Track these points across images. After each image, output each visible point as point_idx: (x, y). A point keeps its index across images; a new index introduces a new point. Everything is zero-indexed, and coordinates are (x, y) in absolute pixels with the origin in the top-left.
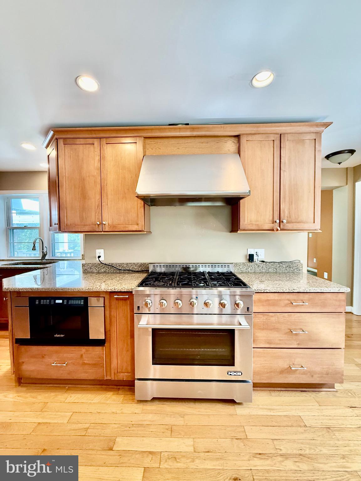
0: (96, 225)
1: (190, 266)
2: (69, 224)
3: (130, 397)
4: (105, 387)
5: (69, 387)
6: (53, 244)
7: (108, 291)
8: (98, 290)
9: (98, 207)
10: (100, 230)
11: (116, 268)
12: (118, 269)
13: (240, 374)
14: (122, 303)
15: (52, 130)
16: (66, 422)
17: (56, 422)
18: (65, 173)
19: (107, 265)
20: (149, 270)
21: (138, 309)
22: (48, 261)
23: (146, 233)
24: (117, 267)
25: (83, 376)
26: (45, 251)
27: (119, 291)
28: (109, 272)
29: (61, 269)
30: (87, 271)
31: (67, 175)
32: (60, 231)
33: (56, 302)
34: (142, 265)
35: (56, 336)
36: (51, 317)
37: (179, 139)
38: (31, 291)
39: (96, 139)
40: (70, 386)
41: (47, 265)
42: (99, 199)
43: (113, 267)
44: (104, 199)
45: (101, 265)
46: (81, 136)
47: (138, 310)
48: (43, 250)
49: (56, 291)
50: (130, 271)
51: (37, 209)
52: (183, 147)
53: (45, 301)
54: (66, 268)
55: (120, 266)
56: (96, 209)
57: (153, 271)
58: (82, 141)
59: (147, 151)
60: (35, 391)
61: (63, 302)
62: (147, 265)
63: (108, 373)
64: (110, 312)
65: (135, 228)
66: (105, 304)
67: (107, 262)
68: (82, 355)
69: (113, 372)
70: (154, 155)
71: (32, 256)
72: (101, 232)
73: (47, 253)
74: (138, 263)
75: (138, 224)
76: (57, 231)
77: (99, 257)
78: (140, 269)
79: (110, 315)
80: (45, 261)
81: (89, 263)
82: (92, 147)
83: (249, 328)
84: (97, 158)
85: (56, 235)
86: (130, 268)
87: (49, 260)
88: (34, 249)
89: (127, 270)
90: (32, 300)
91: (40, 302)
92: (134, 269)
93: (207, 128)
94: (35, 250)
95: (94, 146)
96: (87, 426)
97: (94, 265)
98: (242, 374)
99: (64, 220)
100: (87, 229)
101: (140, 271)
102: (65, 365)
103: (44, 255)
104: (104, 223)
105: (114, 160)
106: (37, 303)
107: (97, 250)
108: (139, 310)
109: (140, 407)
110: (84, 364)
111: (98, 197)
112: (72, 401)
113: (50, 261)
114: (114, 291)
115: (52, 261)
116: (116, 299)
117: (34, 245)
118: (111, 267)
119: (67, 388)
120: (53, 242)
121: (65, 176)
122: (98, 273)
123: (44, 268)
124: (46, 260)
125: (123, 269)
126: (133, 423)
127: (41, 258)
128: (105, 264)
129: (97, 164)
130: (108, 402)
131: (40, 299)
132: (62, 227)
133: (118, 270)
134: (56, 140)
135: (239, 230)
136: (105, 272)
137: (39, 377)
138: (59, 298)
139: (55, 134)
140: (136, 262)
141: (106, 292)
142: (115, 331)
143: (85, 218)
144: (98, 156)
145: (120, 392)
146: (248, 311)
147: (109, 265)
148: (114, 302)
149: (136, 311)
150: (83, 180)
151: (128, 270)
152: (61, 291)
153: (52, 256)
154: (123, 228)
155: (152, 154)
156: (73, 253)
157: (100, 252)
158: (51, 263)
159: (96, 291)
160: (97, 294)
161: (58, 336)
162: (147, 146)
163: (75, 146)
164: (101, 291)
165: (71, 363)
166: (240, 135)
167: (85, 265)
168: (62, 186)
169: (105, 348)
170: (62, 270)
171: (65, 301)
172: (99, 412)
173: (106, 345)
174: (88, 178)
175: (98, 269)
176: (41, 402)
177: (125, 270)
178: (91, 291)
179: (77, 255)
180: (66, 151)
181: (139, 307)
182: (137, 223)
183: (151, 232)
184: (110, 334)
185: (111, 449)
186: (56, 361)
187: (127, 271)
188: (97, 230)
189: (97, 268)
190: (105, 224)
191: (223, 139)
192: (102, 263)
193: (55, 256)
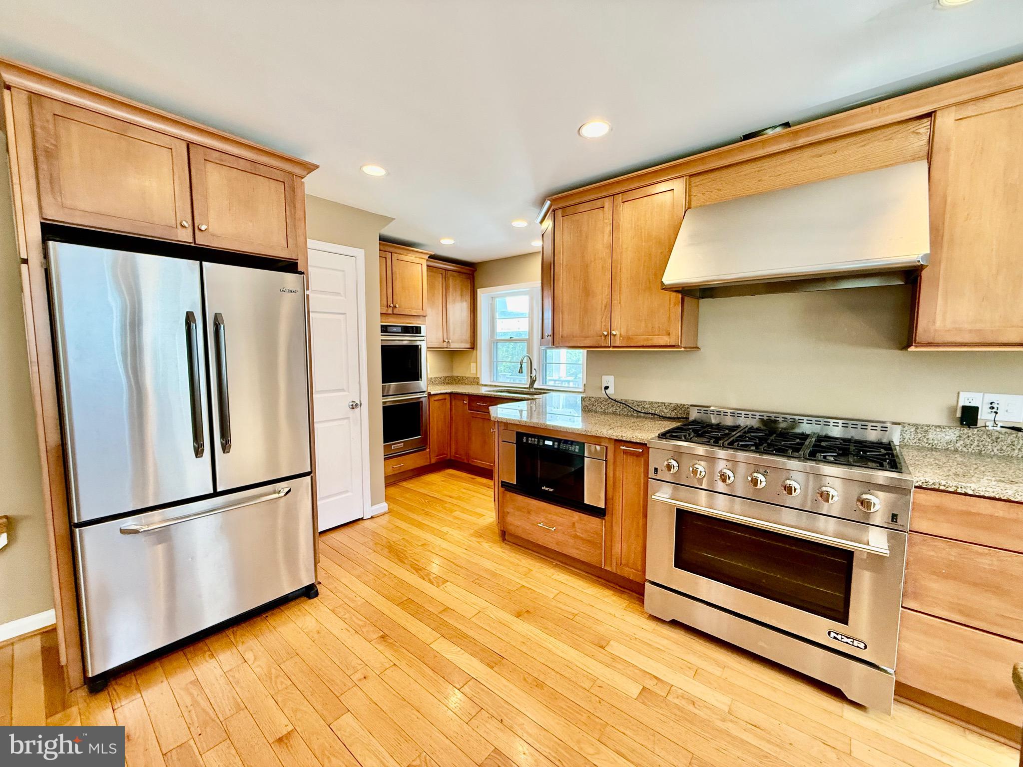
0: (601, 337)
1: (778, 419)
2: (565, 335)
3: (637, 606)
4: (604, 581)
5: (556, 564)
6: (544, 365)
7: (612, 437)
8: (598, 435)
9: (605, 307)
10: (607, 345)
11: (631, 408)
12: (635, 410)
13: (862, 646)
14: (631, 460)
15: (548, 200)
16: (551, 596)
17: (541, 592)
18: (563, 260)
19: (618, 402)
20: (689, 418)
21: (655, 471)
22: (537, 391)
23: (683, 349)
24: (634, 408)
25: (574, 553)
26: (533, 375)
27: (628, 440)
28: (620, 414)
29: (554, 408)
30: (589, 407)
31: (565, 263)
32: (554, 345)
33: (546, 443)
34: (677, 407)
35: (544, 488)
36: (539, 461)
37: (762, 162)
38: (519, 423)
39: (606, 198)
40: (558, 563)
41: (536, 396)
42: (607, 295)
43: (628, 406)
44: (616, 296)
45: (609, 401)
46: (585, 199)
47: (655, 473)
48: (531, 373)
49: (545, 427)
50: (656, 416)
51: (526, 310)
52: (770, 175)
53: (533, 439)
54: (561, 407)
55: (638, 405)
56: (603, 311)
57: (697, 419)
58: (587, 206)
59: (694, 199)
60: (520, 553)
61: (553, 444)
62: (688, 408)
63: (608, 562)
64: (614, 470)
65: (664, 340)
66: (608, 458)
67: (618, 398)
68: (574, 524)
69: (614, 561)
70: (708, 203)
71: (516, 382)
72: (609, 347)
73: (536, 378)
74: (670, 404)
75: (669, 334)
76: (550, 346)
77: (606, 388)
78: (673, 415)
79: (614, 474)
80: (533, 390)
81: (591, 396)
82: (600, 211)
83: (888, 556)
84: (608, 229)
85: (548, 351)
86: (656, 412)
87: (538, 389)
88: (521, 371)
89: (650, 413)
90: (520, 436)
91: (527, 440)
92: (663, 414)
93: (833, 122)
94: (522, 373)
95: (603, 210)
96: (576, 612)
97: (598, 400)
98: (866, 647)
99: (559, 330)
100: (588, 342)
101: (673, 418)
102: (553, 530)
103: (533, 382)
104: (614, 332)
105: (633, 227)
106: (525, 440)
107: (603, 376)
108: (657, 474)
109: (651, 625)
110: (576, 537)
111: (607, 291)
112: (560, 580)
113: (539, 391)
114: (621, 438)
115: (543, 391)
116: (624, 452)
117: (521, 366)
118: (625, 406)
119: (554, 563)
120: (544, 362)
121: (562, 264)
122: (604, 413)
123: (533, 399)
124: (535, 389)
125: (643, 411)
126: (637, 637)
127: (528, 386)
128: (615, 400)
129: (607, 239)
130: (605, 600)
131: (528, 436)
132: (555, 339)
133: (635, 412)
134: (553, 212)
135: (914, 344)
136: (614, 413)
137: (524, 536)
138: (549, 439)
139: (553, 204)
140: (667, 401)
141: (610, 439)
142: (619, 500)
143: (586, 323)
144: (609, 226)
145: (624, 596)
146: (892, 521)
147: (621, 403)
148: (621, 457)
149: (651, 474)
150: (585, 267)
151: (652, 414)
152: (552, 428)
153: (543, 384)
154: (645, 340)
155: (703, 204)
156: (572, 381)
157: (609, 380)
158: (541, 394)
159: (595, 435)
160: (597, 440)
161: (547, 489)
162: (694, 190)
163: (577, 217)
164: (602, 436)
165: (561, 529)
166: (935, 112)
167: (585, 399)
168: (559, 279)
169: (605, 522)
170: (556, 409)
171: (556, 443)
172: (592, 604)
173: (606, 517)
174: (593, 263)
175: (604, 408)
176: (526, 567)
177: (647, 413)
178: (589, 434)
179: (578, 385)
180: (566, 225)
181: (656, 470)
182: (667, 332)
183: (698, 348)
184: (613, 504)
185: (603, 648)
186: (543, 522)
187: (650, 416)
188: (603, 345)
189: (602, 406)
190: (615, 335)
191: (879, 135)
192: (610, 398)
193: (546, 384)
